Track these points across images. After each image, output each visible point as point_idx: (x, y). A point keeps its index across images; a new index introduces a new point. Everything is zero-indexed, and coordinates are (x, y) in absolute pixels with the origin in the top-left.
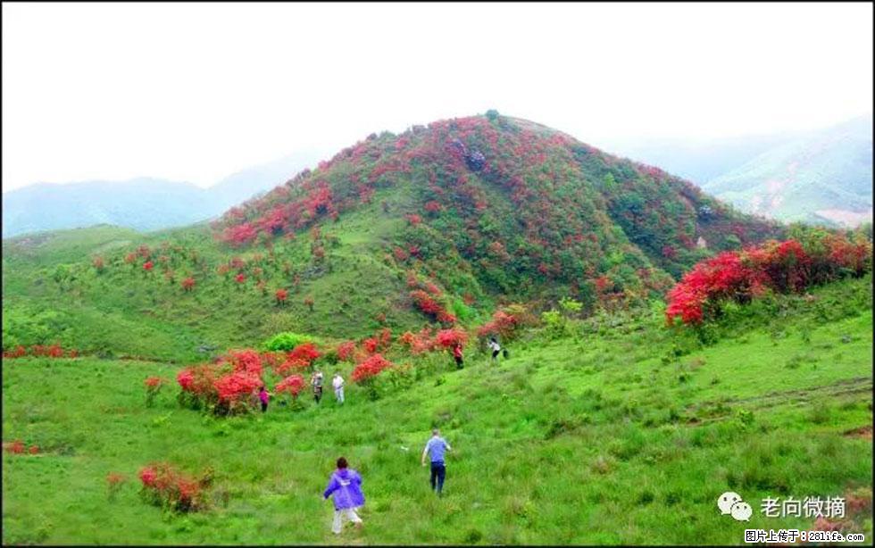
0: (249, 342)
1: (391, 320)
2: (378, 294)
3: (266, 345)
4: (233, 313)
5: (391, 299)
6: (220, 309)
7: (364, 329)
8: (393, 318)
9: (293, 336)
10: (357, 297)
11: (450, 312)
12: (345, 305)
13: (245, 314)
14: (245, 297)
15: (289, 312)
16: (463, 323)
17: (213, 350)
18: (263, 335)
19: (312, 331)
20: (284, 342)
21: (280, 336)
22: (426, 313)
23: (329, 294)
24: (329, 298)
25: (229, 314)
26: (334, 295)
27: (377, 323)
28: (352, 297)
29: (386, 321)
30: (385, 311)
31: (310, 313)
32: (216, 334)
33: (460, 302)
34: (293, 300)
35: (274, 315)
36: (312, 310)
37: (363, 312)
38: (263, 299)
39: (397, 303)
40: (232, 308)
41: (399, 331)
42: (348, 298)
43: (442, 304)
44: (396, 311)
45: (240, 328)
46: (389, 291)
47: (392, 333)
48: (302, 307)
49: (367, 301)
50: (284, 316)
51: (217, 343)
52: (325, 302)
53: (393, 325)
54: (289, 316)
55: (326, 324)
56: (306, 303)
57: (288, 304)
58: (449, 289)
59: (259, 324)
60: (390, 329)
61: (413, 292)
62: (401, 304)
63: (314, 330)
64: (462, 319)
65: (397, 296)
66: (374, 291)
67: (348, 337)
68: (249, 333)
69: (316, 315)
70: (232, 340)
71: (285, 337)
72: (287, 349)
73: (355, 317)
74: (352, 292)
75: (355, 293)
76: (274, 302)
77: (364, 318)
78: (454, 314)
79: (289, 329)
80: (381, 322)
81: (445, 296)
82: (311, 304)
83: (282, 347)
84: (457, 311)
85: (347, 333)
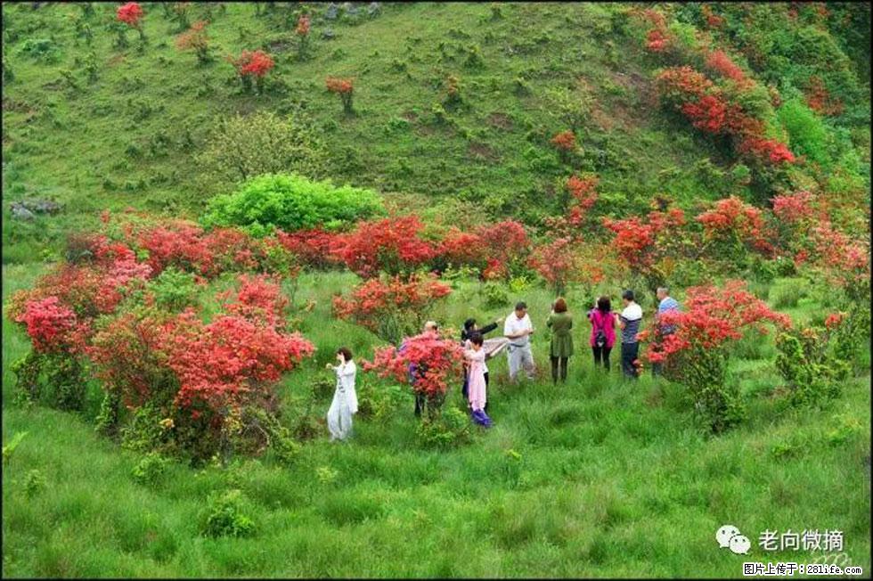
0: (161, 194)
1: (597, 152)
2: (552, 73)
3: (222, 208)
4: (109, 110)
5: (595, 88)
6: (72, 97)
7: (514, 172)
8: (601, 145)
9: (302, 186)
10: (487, 78)
11: (775, 133)
12: (453, 102)
13: (146, 114)
14: (143, 67)
15: (283, 113)
16: (815, 168)
17: (54, 212)
18: (206, 177)
19: (351, 170)
20: (275, 199)
21: (261, 183)
22: (700, 134)
23: (401, 68)
24: (403, 77)
25: (96, 113)
26: (415, 71)
27: (552, 157)
28: (472, 80)
29: (581, 151)
30: (577, 122)
31: (343, 120)
32: (62, 167)
33: (798, 107)
34: (290, 81)
35: (237, 123)
36: (349, 112)
37: (508, 124)
38: (198, 75)
39: (613, 101)
40: (103, 95)
41: (620, 182)
42: (461, 80)
43: (749, 110)
44: (609, 124)
45: (132, 152)
46: (586, 66)
47: (598, 190)
48: (323, 102)
49: (520, 91)
50: (268, 124)
51: (65, 195)
52: (390, 88)
53: (602, 165)
54: (284, 126)
55: (394, 154)
56: (330, 91)
57: (277, 90)
58: (758, 65)
59: (189, 146)
60: (589, 176)
61: (660, 73)
62: (623, 105)
63: (361, 169)
64: (809, 154)
65: (612, 82)
66: (538, 64)
67: (464, 191)
68: (160, 168)
69: (362, 126)
70: (108, 186)
71: (279, 188)
72: (287, 220)
73: (483, 136)
74: (473, 64)
75: (482, 67)
76: (229, 83)
77: (509, 140)
78: (785, 138)
79: (288, 163)
80: (565, 155)
81: (757, 88)
82: (347, 95)
83: (269, 216)
84: (793, 132)
85: (459, 182)
